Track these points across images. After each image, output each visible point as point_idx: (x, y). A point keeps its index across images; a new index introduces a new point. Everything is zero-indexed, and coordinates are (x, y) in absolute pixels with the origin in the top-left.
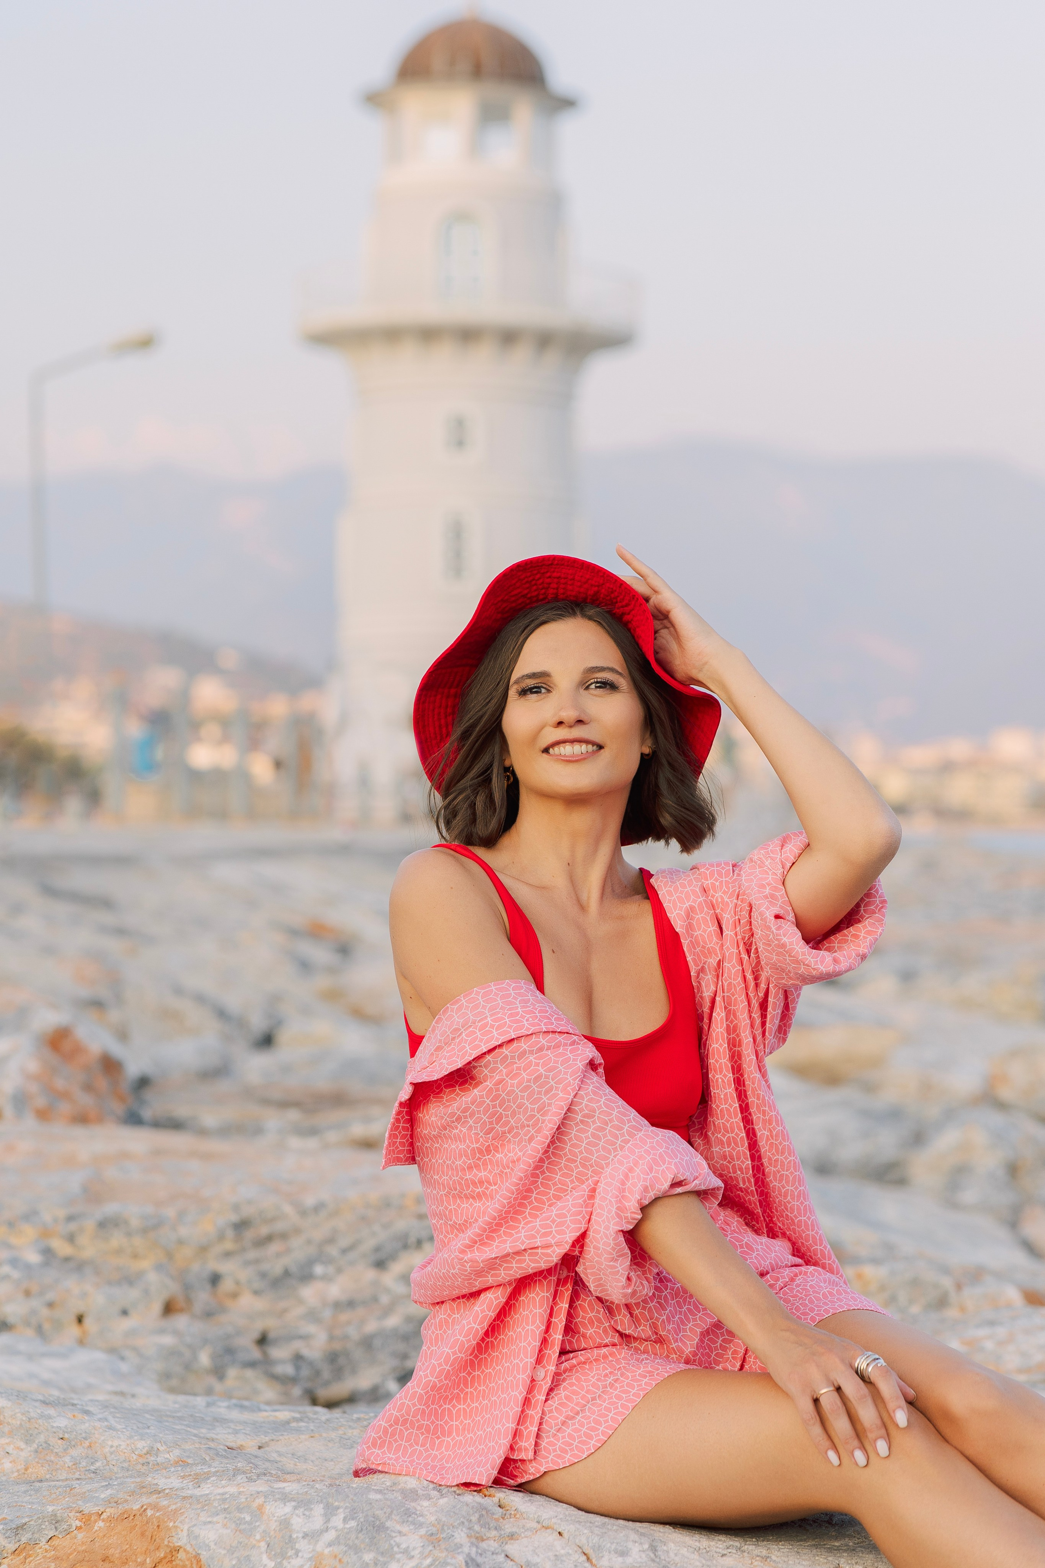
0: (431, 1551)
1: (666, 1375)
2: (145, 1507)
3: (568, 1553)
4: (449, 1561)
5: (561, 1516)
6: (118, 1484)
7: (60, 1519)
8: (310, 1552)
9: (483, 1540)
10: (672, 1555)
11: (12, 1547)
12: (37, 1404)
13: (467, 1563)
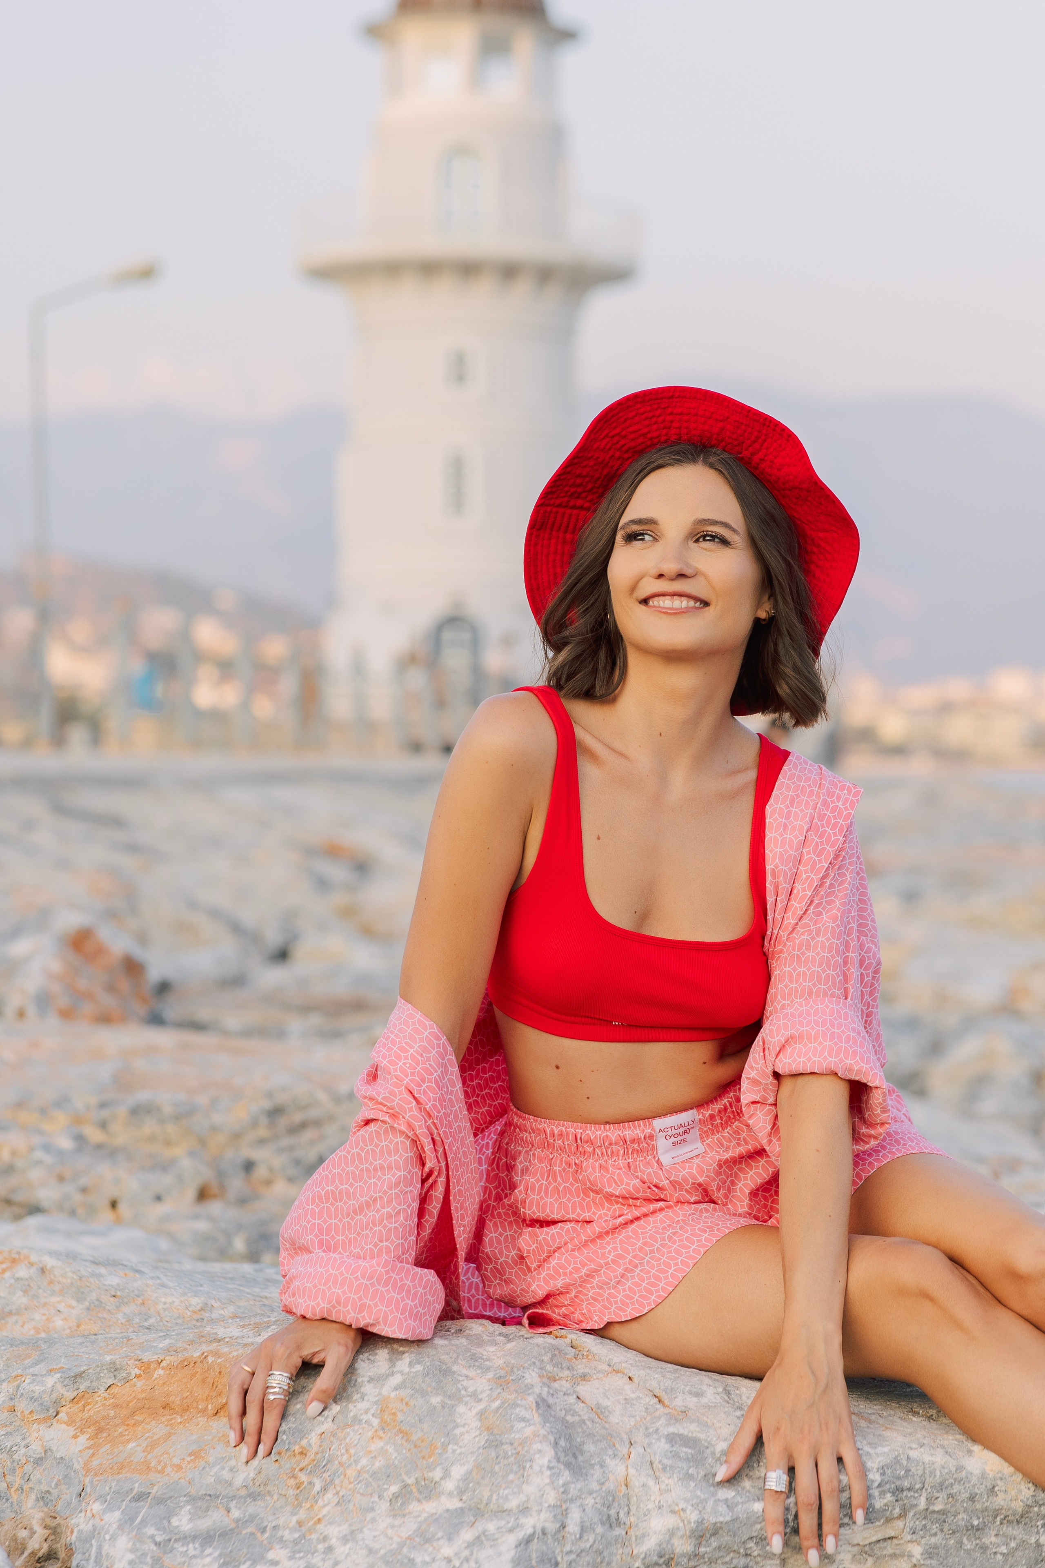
0: (499, 1393)
1: (727, 1231)
2: (206, 1354)
3: (639, 1397)
4: (519, 1402)
5: (631, 1362)
6: (177, 1335)
7: (118, 1366)
8: (375, 1396)
9: (555, 1380)
10: (744, 1398)
11: (70, 1395)
12: (87, 1264)
13: (537, 1404)
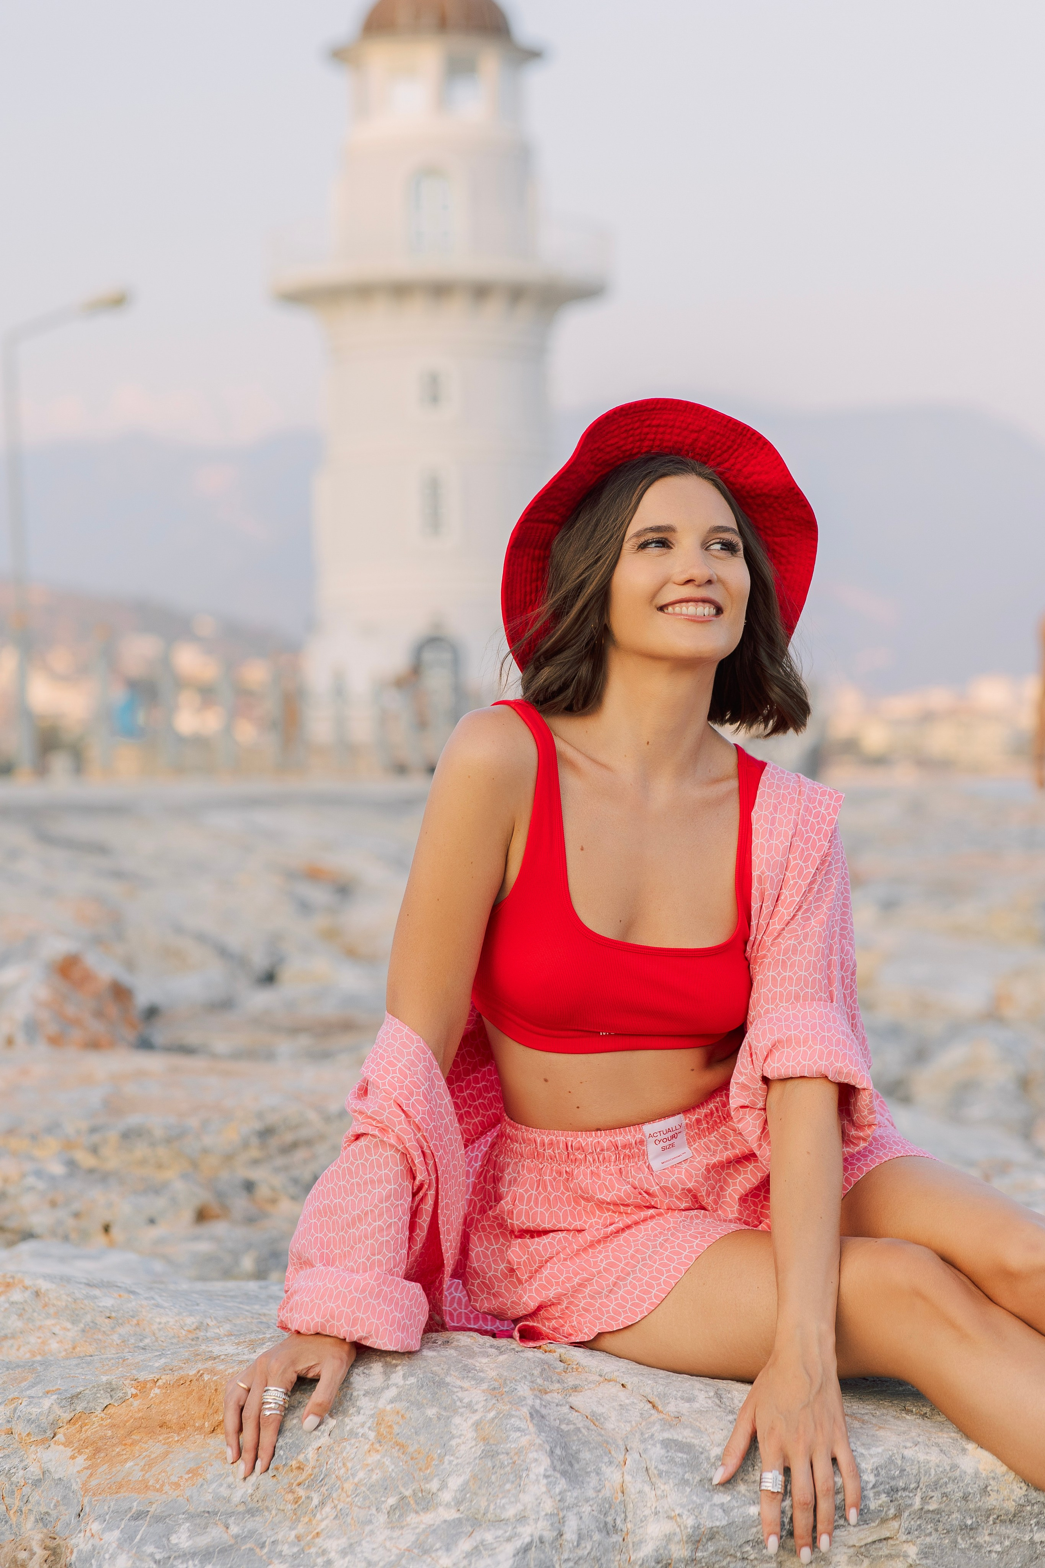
0: (494, 1404)
1: (718, 1236)
2: (201, 1372)
3: (632, 1403)
4: (514, 1413)
5: (624, 1370)
6: (172, 1354)
7: (115, 1387)
8: (371, 1409)
9: (546, 1393)
10: (736, 1401)
11: (67, 1416)
12: (82, 1286)
13: (531, 1415)
